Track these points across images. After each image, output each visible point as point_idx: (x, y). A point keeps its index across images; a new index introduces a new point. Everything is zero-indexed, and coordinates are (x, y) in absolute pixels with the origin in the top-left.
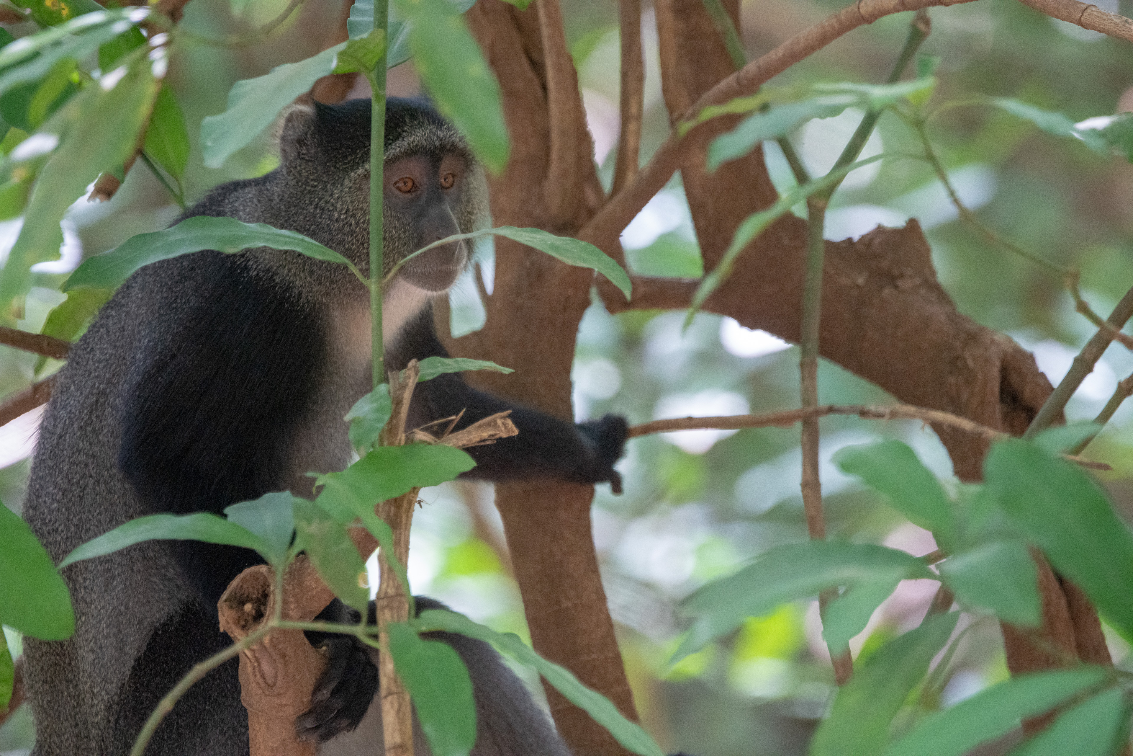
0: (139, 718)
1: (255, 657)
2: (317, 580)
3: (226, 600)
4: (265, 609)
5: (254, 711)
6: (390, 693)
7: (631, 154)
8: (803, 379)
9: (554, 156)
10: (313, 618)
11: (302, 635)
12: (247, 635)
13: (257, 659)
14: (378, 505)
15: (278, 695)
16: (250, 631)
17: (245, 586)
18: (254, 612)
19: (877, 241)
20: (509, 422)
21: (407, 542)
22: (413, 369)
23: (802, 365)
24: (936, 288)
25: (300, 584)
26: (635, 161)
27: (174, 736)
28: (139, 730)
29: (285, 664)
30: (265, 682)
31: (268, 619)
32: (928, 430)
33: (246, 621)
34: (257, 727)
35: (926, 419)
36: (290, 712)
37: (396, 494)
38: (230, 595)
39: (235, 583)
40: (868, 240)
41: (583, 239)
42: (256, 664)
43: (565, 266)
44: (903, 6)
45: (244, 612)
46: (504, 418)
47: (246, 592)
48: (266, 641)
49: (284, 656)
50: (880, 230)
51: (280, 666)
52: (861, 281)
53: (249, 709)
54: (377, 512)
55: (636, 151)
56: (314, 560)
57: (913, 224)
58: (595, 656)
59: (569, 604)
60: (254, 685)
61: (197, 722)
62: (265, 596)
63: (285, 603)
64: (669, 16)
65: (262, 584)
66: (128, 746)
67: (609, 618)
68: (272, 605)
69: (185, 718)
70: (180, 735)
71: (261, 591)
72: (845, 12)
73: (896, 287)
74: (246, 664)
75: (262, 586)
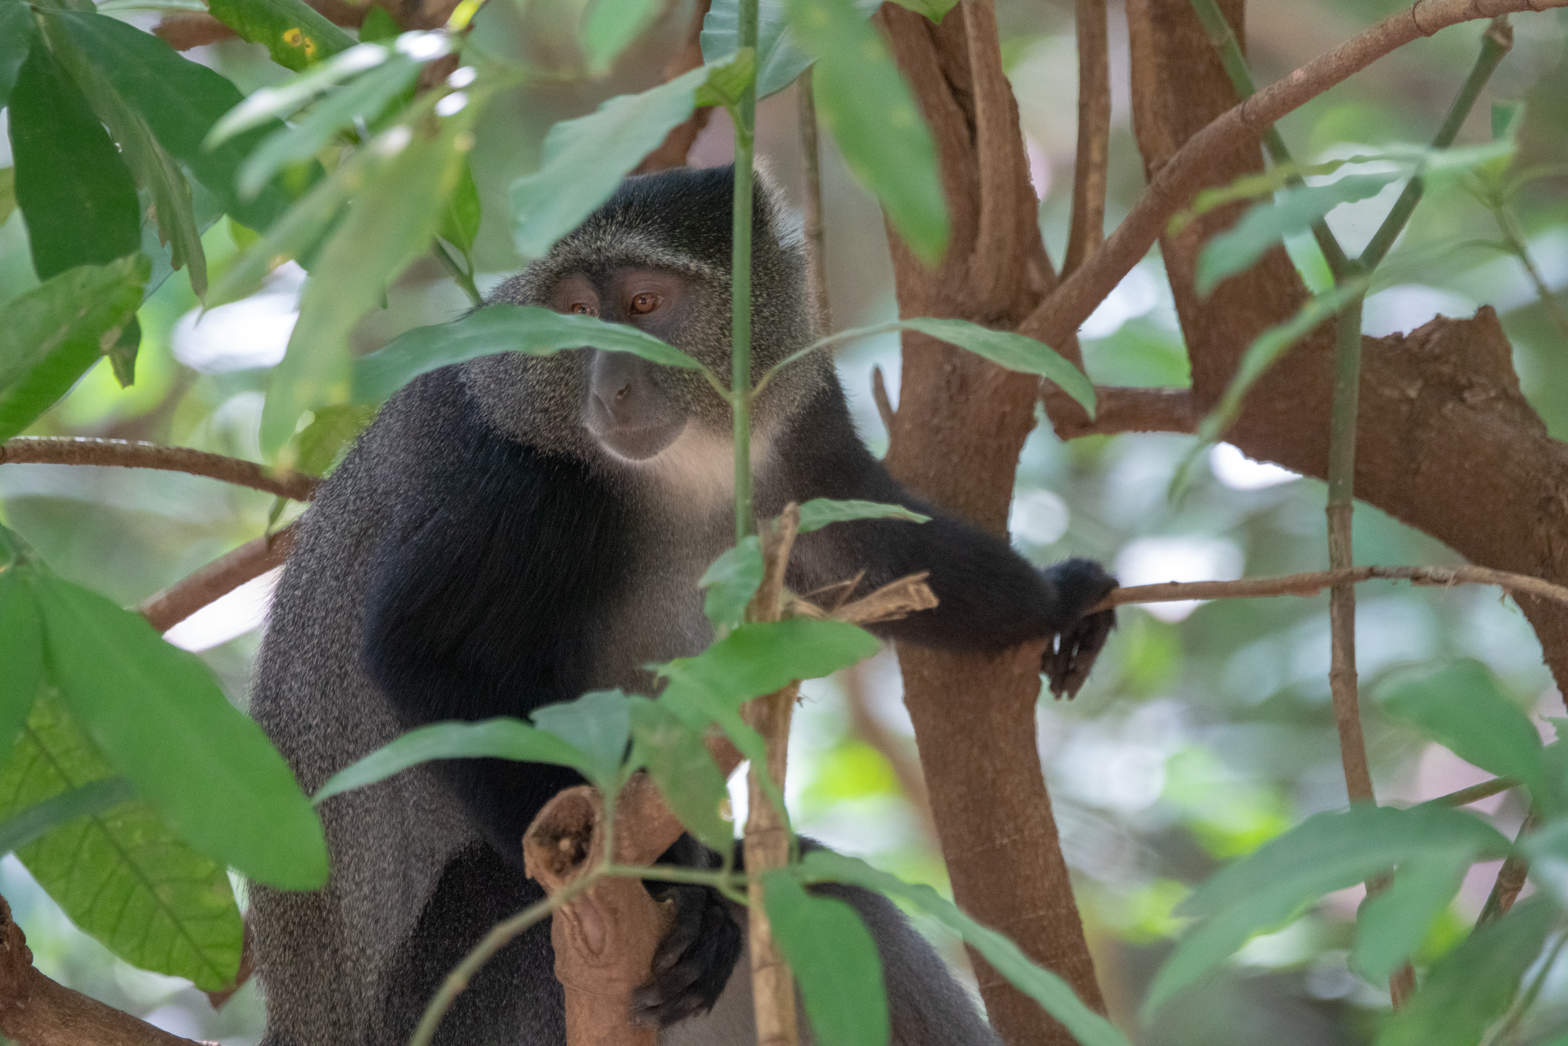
0: (421, 997)
1: (575, 913)
2: (660, 807)
3: (535, 835)
4: (588, 847)
5: (573, 987)
6: (764, 964)
7: (1091, 217)
8: (1331, 529)
9: (985, 220)
10: (655, 860)
11: (639, 884)
12: (563, 883)
13: (577, 916)
14: (744, 705)
15: (606, 966)
16: (568, 878)
17: (560, 815)
18: (573, 851)
19: (1436, 337)
20: (926, 589)
21: (785, 755)
22: (791, 517)
23: (1330, 510)
24: (1519, 402)
25: (636, 812)
26: (1098, 226)
27: (469, 1022)
28: (420, 1013)
29: (616, 922)
30: (589, 948)
31: (591, 863)
32: (1509, 601)
33: (563, 864)
34: (577, 1010)
35: (1505, 586)
36: (622, 988)
37: (768, 689)
38: (541, 827)
39: (547, 811)
40: (1422, 336)
41: (1026, 333)
42: (575, 923)
43: (1001, 370)
44: (1476, 12)
45: (558, 851)
46: (918, 583)
47: (562, 824)
48: (591, 892)
49: (614, 911)
50: (1439, 322)
51: (609, 927)
52: (1413, 393)
53: (566, 985)
54: (742, 713)
55: (1100, 213)
56: (658, 781)
57: (1486, 314)
58: (1041, 913)
59: (1006, 841)
60: (572, 952)
61: (502, 1001)
62: (588, 828)
63: (618, 839)
64: (1145, 25)
65: (584, 812)
66: (405, 1035)
67: (1061, 861)
68: (597, 842)
69: (483, 997)
70: (476, 1019)
71: (582, 823)
72: (1393, 19)
73: (1462, 400)
74: (562, 923)
75: (584, 816)
